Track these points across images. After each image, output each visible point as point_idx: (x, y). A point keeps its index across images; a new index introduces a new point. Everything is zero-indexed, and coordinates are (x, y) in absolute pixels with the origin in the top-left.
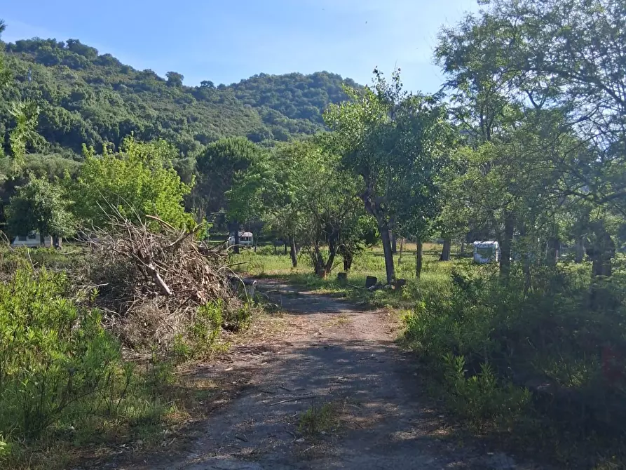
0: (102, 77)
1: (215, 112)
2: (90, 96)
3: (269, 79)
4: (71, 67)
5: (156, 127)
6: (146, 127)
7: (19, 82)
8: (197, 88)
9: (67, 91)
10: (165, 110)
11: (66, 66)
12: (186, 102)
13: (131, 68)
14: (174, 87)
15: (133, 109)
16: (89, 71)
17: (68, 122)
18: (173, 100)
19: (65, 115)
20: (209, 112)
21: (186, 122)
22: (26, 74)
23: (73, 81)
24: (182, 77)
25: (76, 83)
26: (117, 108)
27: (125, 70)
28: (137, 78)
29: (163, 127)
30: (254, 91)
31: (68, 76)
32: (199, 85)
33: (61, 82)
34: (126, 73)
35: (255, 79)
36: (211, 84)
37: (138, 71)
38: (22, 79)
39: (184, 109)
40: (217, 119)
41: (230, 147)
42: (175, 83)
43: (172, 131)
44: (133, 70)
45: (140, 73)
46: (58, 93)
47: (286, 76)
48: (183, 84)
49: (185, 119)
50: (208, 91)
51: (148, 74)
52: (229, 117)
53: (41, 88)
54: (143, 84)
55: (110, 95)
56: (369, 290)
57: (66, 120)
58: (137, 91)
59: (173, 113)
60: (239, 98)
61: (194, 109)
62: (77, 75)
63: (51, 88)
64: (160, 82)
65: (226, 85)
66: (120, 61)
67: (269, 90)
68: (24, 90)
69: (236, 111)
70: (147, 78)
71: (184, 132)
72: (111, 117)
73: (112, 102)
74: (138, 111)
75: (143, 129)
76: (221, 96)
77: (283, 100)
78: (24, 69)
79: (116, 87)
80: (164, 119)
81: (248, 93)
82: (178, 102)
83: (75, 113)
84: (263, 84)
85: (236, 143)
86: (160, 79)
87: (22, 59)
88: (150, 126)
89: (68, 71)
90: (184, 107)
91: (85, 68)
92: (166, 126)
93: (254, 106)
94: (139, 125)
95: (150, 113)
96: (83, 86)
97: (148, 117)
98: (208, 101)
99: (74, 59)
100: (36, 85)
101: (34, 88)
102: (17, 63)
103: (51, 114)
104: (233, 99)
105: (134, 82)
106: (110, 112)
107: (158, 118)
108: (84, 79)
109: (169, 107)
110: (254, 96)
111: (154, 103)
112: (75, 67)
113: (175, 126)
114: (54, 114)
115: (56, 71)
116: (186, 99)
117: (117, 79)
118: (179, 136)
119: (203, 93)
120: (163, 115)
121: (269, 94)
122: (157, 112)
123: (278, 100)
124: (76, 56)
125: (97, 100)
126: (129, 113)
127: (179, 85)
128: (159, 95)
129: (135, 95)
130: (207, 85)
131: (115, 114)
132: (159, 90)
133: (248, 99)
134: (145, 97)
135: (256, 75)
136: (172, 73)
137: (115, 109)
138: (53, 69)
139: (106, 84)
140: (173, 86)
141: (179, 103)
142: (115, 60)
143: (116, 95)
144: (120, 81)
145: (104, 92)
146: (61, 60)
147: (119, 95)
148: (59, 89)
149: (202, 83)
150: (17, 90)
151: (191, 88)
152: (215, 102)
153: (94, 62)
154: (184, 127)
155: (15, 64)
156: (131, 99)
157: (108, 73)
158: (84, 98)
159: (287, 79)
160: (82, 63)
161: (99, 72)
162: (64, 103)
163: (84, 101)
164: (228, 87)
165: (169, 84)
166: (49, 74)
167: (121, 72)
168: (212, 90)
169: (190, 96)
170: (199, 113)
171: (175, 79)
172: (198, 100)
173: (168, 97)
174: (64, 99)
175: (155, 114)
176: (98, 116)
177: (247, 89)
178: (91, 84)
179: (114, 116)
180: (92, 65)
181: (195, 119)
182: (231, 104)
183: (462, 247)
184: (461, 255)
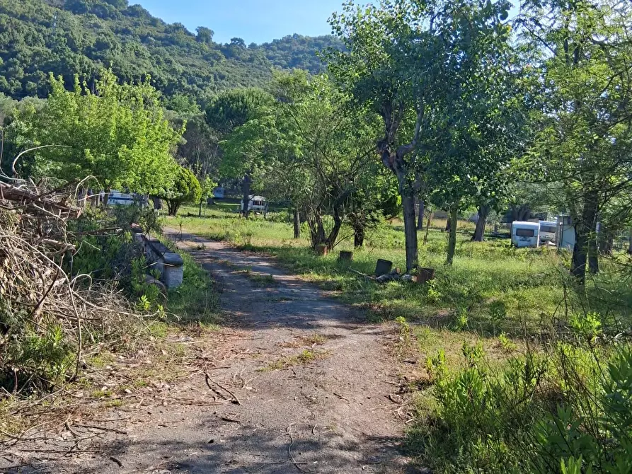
0: (130, 28)
1: (244, 71)
2: (115, 46)
3: (303, 41)
4: (99, 17)
5: (180, 82)
6: (169, 80)
7: (44, 28)
8: (227, 45)
9: (92, 39)
10: (193, 65)
11: (94, 15)
12: (214, 59)
13: (162, 21)
14: (204, 43)
15: (159, 62)
16: (117, 21)
17: (88, 70)
18: (200, 56)
19: (86, 63)
20: (239, 71)
21: (212, 79)
22: (52, 20)
23: (100, 30)
24: (212, 33)
25: (103, 33)
26: (143, 60)
27: (154, 22)
28: (166, 31)
29: (188, 83)
30: (286, 52)
31: (96, 25)
32: (229, 42)
33: (88, 31)
34: (155, 26)
35: (288, 40)
36: (241, 41)
37: (168, 25)
38: (48, 25)
39: (212, 66)
40: (245, 78)
41: (243, 98)
42: (204, 39)
43: (196, 87)
44: (163, 23)
45: (170, 26)
46: (83, 41)
47: (320, 38)
48: (213, 40)
49: (212, 76)
50: (238, 49)
51: (177, 27)
52: (258, 78)
53: (66, 36)
54: (171, 38)
55: (137, 47)
57: (87, 68)
58: (164, 45)
59: (200, 69)
60: (270, 58)
61: (222, 66)
62: (105, 25)
63: (76, 36)
64: (189, 37)
65: (258, 45)
66: (150, 13)
67: (302, 52)
68: (49, 36)
69: (266, 71)
70: (176, 31)
71: (208, 89)
72: (134, 69)
73: (138, 54)
74: (164, 65)
75: (166, 83)
76: (251, 55)
77: (315, 63)
78: (50, 15)
79: (144, 39)
80: (190, 75)
81: (279, 54)
82: (206, 58)
83: (98, 63)
84: (296, 45)
85: (251, 94)
86: (190, 34)
87: (50, 5)
88: (174, 80)
89: (96, 20)
90: (212, 64)
91: (113, 18)
92: (191, 82)
93: (285, 67)
94: (162, 78)
95: (176, 67)
96: (110, 36)
97: (173, 71)
98: (237, 59)
99: (102, 8)
100: (62, 32)
101: (59, 35)
102: (44, 9)
103: (71, 61)
104: (263, 59)
105: (163, 35)
106: (134, 63)
107: (184, 73)
108: (112, 29)
109: (197, 63)
110: (285, 57)
111: (181, 58)
112: (103, 16)
113: (201, 83)
114: (75, 61)
115: (84, 20)
116: (214, 56)
117: (146, 32)
118: (203, 92)
119: (231, 51)
120: (190, 70)
121: (301, 56)
122: (183, 67)
123: (310, 62)
124: (105, 5)
125: (122, 51)
126: (154, 66)
127: (208, 40)
128: (187, 50)
129: (162, 49)
130: (238, 42)
131: (139, 66)
132: (188, 45)
133: (279, 60)
134: (172, 52)
135: (290, 36)
136: (202, 27)
137: (140, 61)
138: (80, 17)
139: (134, 36)
140: (202, 41)
141: (207, 60)
142: (144, 11)
143: (143, 48)
144: (148, 34)
145: (132, 43)
146: (89, 8)
147: (146, 48)
148: (84, 37)
149: (232, 40)
150: (41, 35)
151: (220, 45)
152: (244, 61)
153: (124, 13)
154: (210, 84)
155: (41, 9)
156: (157, 52)
157: (136, 25)
158: (108, 47)
159: (321, 42)
160: (110, 13)
161: (128, 23)
162: (88, 52)
163: (108, 51)
164: (260, 47)
165: (198, 39)
166: (76, 22)
167: (149, 24)
168: (242, 48)
169: (219, 52)
170: (227, 71)
171: (204, 35)
172: (227, 58)
173: (197, 53)
174: (89, 48)
175: (180, 68)
176: (121, 67)
177: (279, 49)
178: (119, 35)
179: (137, 68)
180: (121, 16)
181: (222, 77)
182: (261, 64)
183: (496, 227)
184: (495, 236)
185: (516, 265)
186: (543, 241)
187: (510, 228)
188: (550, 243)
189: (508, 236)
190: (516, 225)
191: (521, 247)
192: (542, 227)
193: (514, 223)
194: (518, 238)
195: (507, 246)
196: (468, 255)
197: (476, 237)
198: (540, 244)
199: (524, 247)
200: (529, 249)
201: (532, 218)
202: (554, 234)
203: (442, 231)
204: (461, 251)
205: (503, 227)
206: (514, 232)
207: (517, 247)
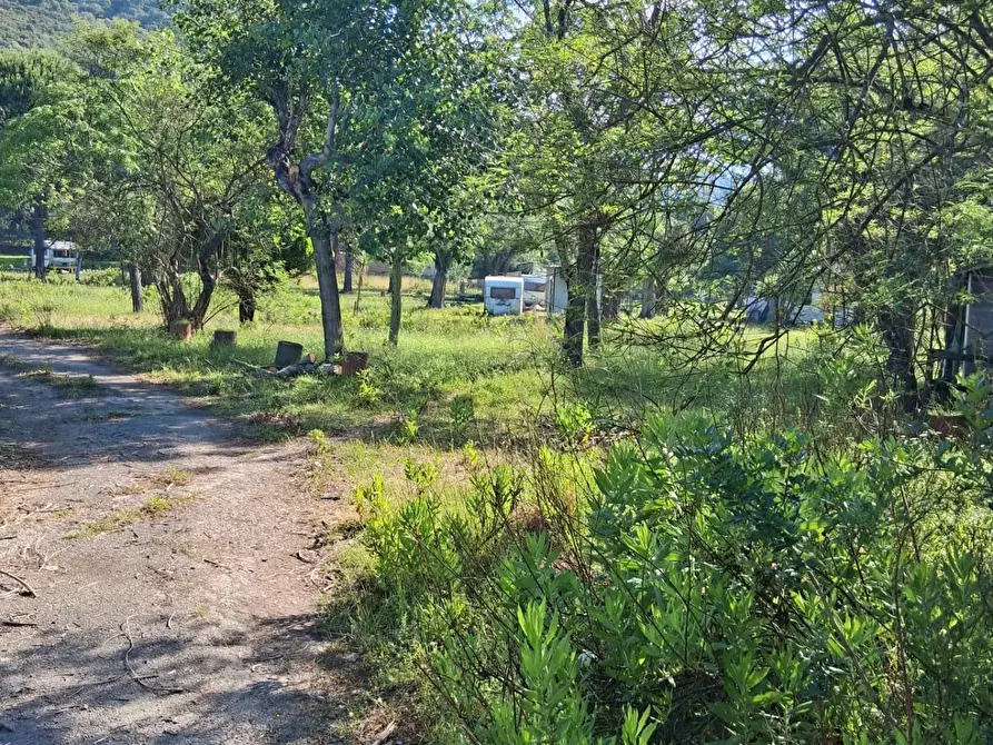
1: (23, 19)
20: (14, 19)
40: (26, 33)
41: (22, 68)
52: (50, 33)
56: (280, 377)
77: (156, 10)
85: (37, 61)
93: (98, 16)
123: (145, 10)
182: (55, 8)
183: (462, 285)
184: (461, 299)
185: (490, 342)
186: (528, 305)
187: (481, 286)
188: (538, 307)
189: (480, 299)
190: (490, 282)
191: (498, 315)
192: (526, 283)
193: (488, 278)
194: (494, 301)
195: (477, 314)
196: (421, 330)
197: (434, 301)
198: (524, 310)
199: (502, 315)
200: (509, 318)
201: (512, 270)
202: (544, 294)
203: (383, 294)
204: (411, 323)
205: (473, 286)
206: (488, 293)
207: (491, 314)
